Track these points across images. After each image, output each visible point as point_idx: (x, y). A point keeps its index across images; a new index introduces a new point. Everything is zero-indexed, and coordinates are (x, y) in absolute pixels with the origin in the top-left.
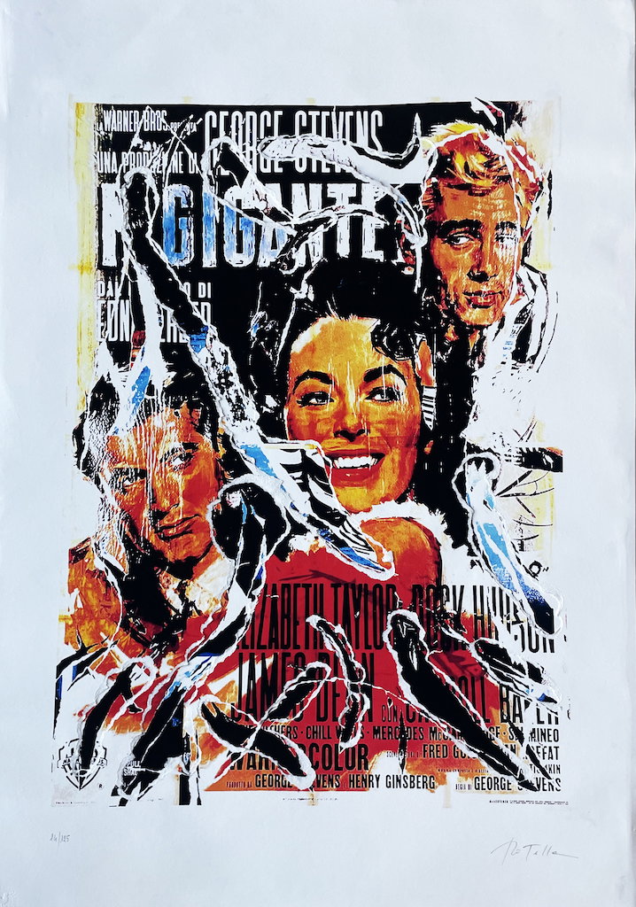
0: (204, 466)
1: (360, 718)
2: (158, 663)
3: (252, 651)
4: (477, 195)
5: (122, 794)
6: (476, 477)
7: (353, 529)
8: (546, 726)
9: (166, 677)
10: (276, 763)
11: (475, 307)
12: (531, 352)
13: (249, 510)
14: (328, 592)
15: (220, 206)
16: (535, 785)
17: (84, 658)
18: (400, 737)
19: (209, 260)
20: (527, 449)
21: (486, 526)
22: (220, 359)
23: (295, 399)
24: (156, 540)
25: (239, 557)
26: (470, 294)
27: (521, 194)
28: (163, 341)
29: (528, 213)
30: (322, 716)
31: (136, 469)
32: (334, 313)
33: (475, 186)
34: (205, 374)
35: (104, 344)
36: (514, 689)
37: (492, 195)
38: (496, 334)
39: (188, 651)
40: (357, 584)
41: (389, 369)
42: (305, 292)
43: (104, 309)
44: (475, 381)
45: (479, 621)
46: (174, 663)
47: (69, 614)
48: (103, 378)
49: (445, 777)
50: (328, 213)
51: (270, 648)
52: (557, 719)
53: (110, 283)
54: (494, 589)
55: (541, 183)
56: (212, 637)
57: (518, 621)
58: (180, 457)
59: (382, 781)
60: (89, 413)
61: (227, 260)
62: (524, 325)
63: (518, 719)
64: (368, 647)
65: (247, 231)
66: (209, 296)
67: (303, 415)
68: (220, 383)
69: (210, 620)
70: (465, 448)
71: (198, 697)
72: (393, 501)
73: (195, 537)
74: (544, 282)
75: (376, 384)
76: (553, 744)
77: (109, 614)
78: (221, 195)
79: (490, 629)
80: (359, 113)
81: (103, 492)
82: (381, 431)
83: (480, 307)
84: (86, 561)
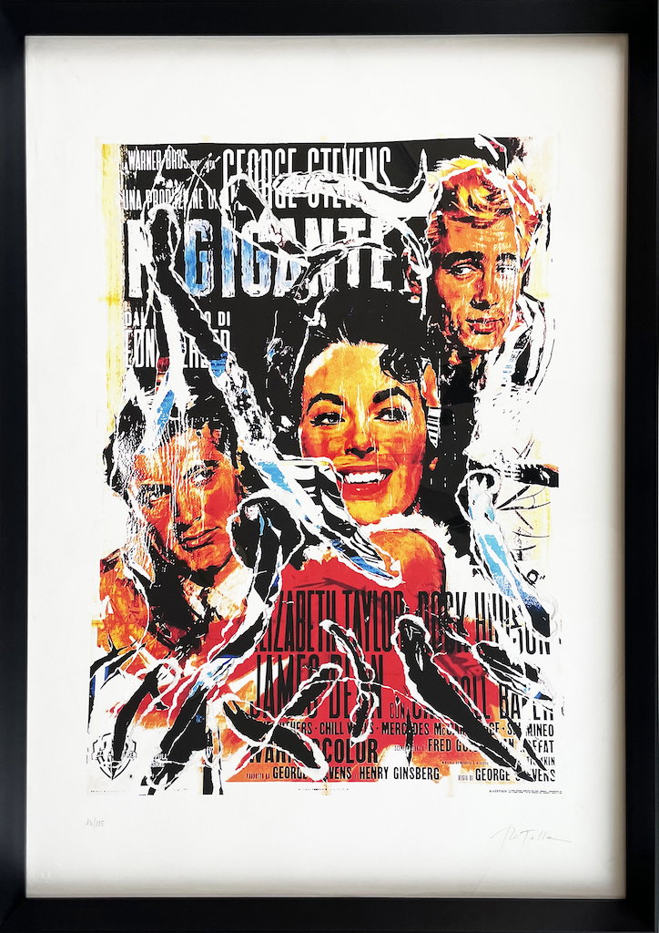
0: (225, 481)
1: (370, 716)
2: (182, 664)
3: (270, 653)
4: (479, 227)
5: (150, 784)
6: (478, 492)
7: (363, 540)
8: (542, 722)
9: (189, 677)
10: (292, 756)
11: (477, 333)
12: (529, 375)
13: (266, 522)
14: (340, 599)
15: (238, 239)
16: (532, 776)
17: (115, 660)
18: (407, 732)
19: (228, 290)
20: (526, 466)
21: (487, 537)
22: (239, 382)
23: (308, 419)
24: (180, 551)
25: (257, 566)
26: (472, 321)
27: (522, 226)
28: (186, 366)
29: (527, 244)
30: (335, 713)
31: (161, 486)
32: (345, 339)
33: (478, 218)
34: (225, 397)
35: (132, 370)
36: (513, 688)
37: (494, 227)
38: (497, 358)
39: (210, 654)
40: (367, 591)
41: (397, 391)
42: (317, 319)
43: (131, 338)
44: (477, 402)
45: (481, 625)
46: (197, 664)
47: (101, 619)
48: (130, 401)
49: (448, 769)
50: (340, 246)
51: (286, 650)
52: (552, 715)
53: (136, 313)
54: (494, 595)
55: (540, 216)
56: (232, 640)
57: (517, 625)
58: (202, 473)
59: (391, 773)
60: (118, 433)
61: (245, 291)
62: (523, 350)
63: (516, 715)
64: (377, 649)
65: (263, 263)
66: (228, 324)
67: (316, 434)
68: (239, 405)
69: (230, 624)
70: (468, 464)
71: (219, 696)
72: (400, 514)
73: (216, 548)
74: (542, 309)
75: (385, 405)
76: (548, 738)
77: (137, 619)
78: (239, 229)
79: (490, 632)
80: (368, 150)
81: (131, 506)
82: (389, 448)
83: (482, 333)
84: (116, 570)
